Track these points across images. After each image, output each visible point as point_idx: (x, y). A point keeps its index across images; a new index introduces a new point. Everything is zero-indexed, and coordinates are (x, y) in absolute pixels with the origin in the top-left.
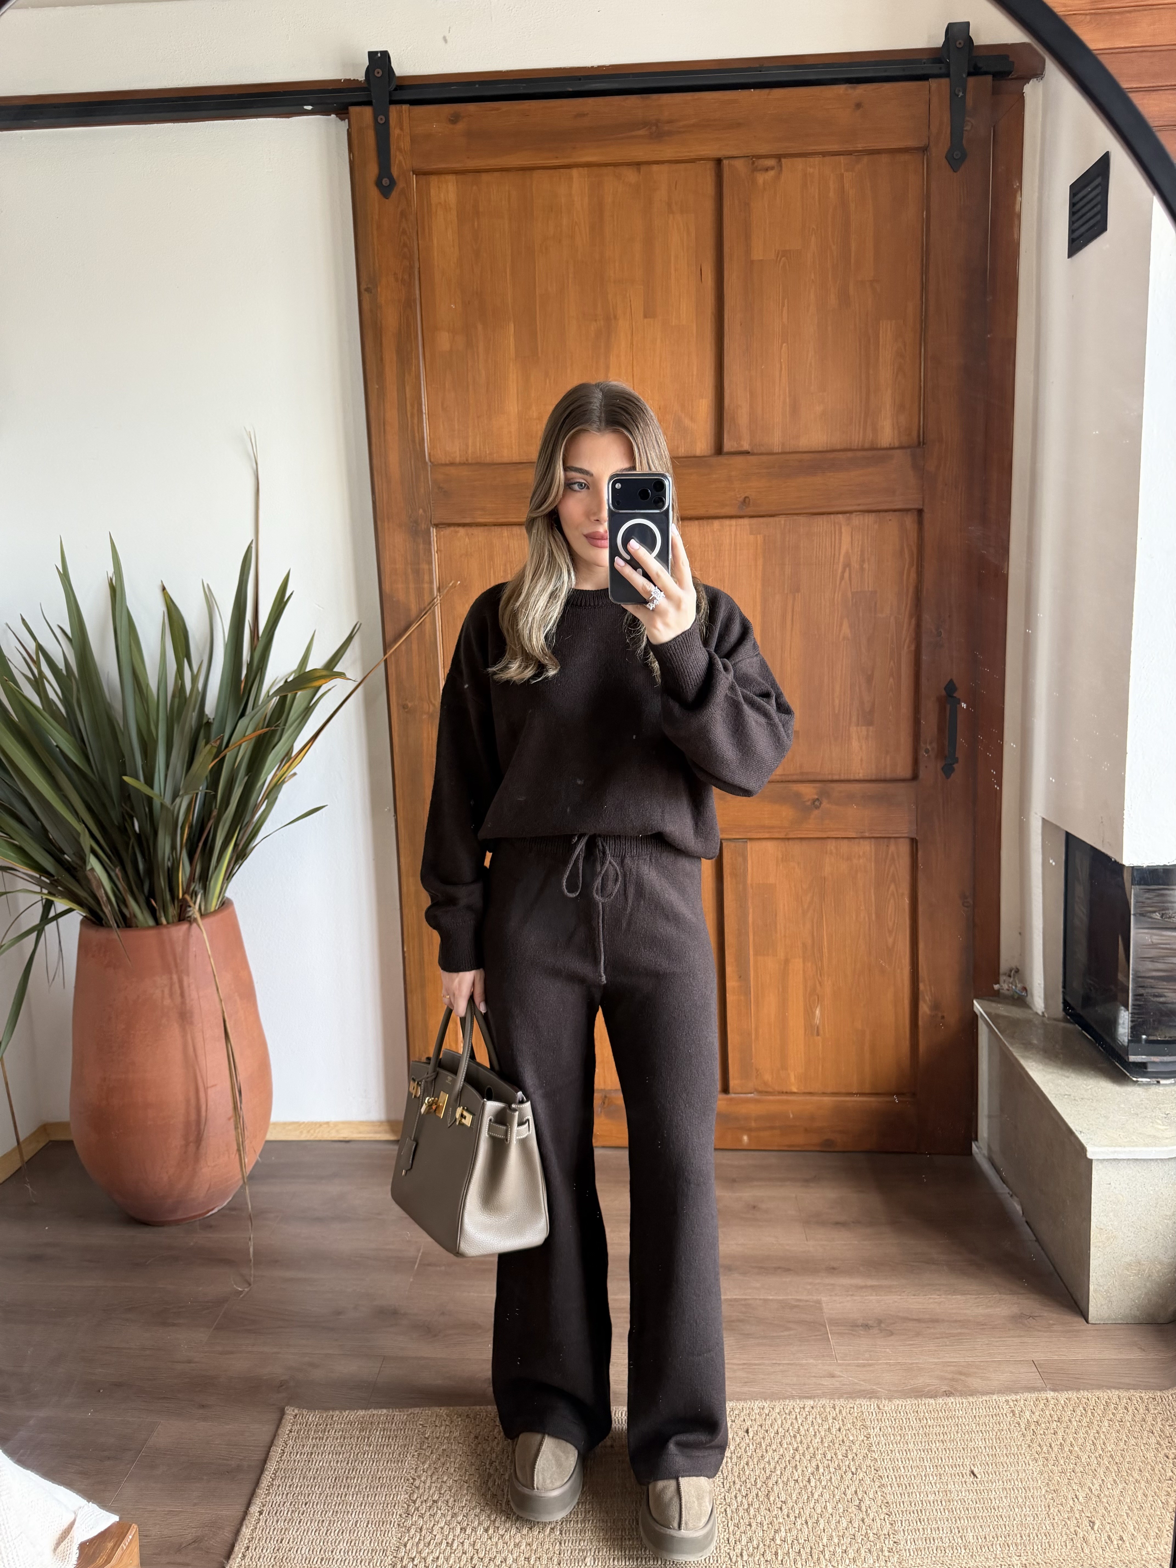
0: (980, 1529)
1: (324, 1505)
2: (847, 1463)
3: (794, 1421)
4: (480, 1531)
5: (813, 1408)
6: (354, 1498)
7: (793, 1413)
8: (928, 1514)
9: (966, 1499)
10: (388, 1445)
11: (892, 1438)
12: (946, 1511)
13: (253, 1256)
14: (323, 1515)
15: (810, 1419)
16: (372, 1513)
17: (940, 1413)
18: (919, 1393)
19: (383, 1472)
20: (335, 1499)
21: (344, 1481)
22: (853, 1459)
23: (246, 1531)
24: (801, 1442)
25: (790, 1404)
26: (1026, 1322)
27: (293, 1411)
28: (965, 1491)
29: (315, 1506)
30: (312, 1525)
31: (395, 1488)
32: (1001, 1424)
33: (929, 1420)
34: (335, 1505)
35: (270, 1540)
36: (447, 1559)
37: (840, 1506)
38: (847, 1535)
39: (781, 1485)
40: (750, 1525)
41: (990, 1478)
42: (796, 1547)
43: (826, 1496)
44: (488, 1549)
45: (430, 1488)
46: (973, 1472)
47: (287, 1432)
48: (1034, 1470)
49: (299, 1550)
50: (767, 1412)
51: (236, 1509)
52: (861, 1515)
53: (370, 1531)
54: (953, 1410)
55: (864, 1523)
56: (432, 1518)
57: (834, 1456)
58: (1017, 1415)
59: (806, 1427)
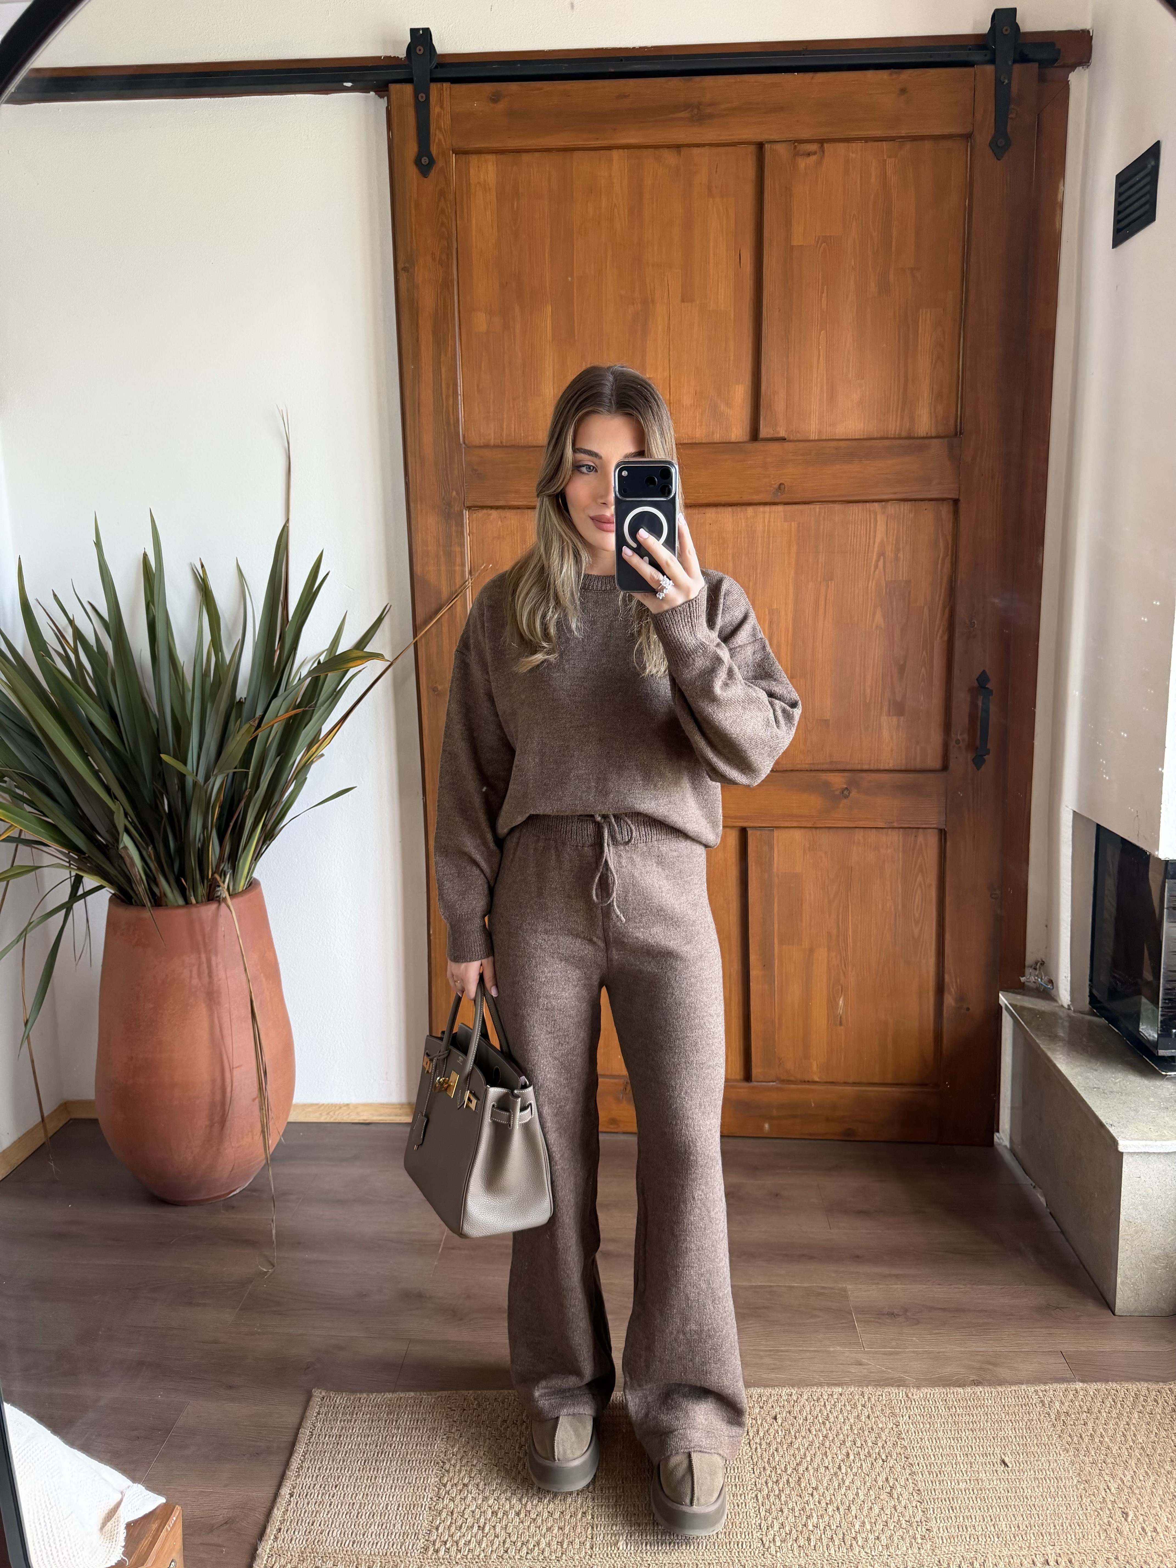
0: (1013, 1519)
1: (354, 1487)
2: (877, 1450)
3: (823, 1408)
5: (841, 1395)
6: (384, 1481)
7: (822, 1400)
8: (960, 1502)
9: (997, 1488)
10: (416, 1429)
11: (922, 1426)
12: (979, 1500)
13: (276, 1235)
14: (353, 1498)
15: (839, 1406)
16: (403, 1496)
17: (969, 1402)
18: (947, 1382)
19: (413, 1456)
20: (365, 1481)
21: (374, 1464)
22: (883, 1447)
23: (277, 1513)
24: (830, 1429)
25: (818, 1391)
26: (1053, 1313)
27: (320, 1393)
28: (997, 1480)
29: (345, 1489)
30: (343, 1507)
31: (425, 1471)
32: (1031, 1414)
33: (959, 1408)
34: (365, 1488)
35: (302, 1522)
36: (479, 1543)
37: (871, 1492)
38: (879, 1521)
39: (812, 1471)
40: (782, 1511)
41: (1021, 1468)
42: (829, 1533)
43: (858, 1483)
44: (520, 1533)
45: (460, 1471)
46: (1003, 1462)
47: (315, 1415)
48: (1065, 1460)
49: (331, 1532)
50: (795, 1399)
51: (267, 1491)
52: (893, 1502)
53: (401, 1514)
54: (981, 1399)
55: (896, 1510)
56: (463, 1502)
57: (864, 1443)
58: (1047, 1405)
59: (835, 1414)
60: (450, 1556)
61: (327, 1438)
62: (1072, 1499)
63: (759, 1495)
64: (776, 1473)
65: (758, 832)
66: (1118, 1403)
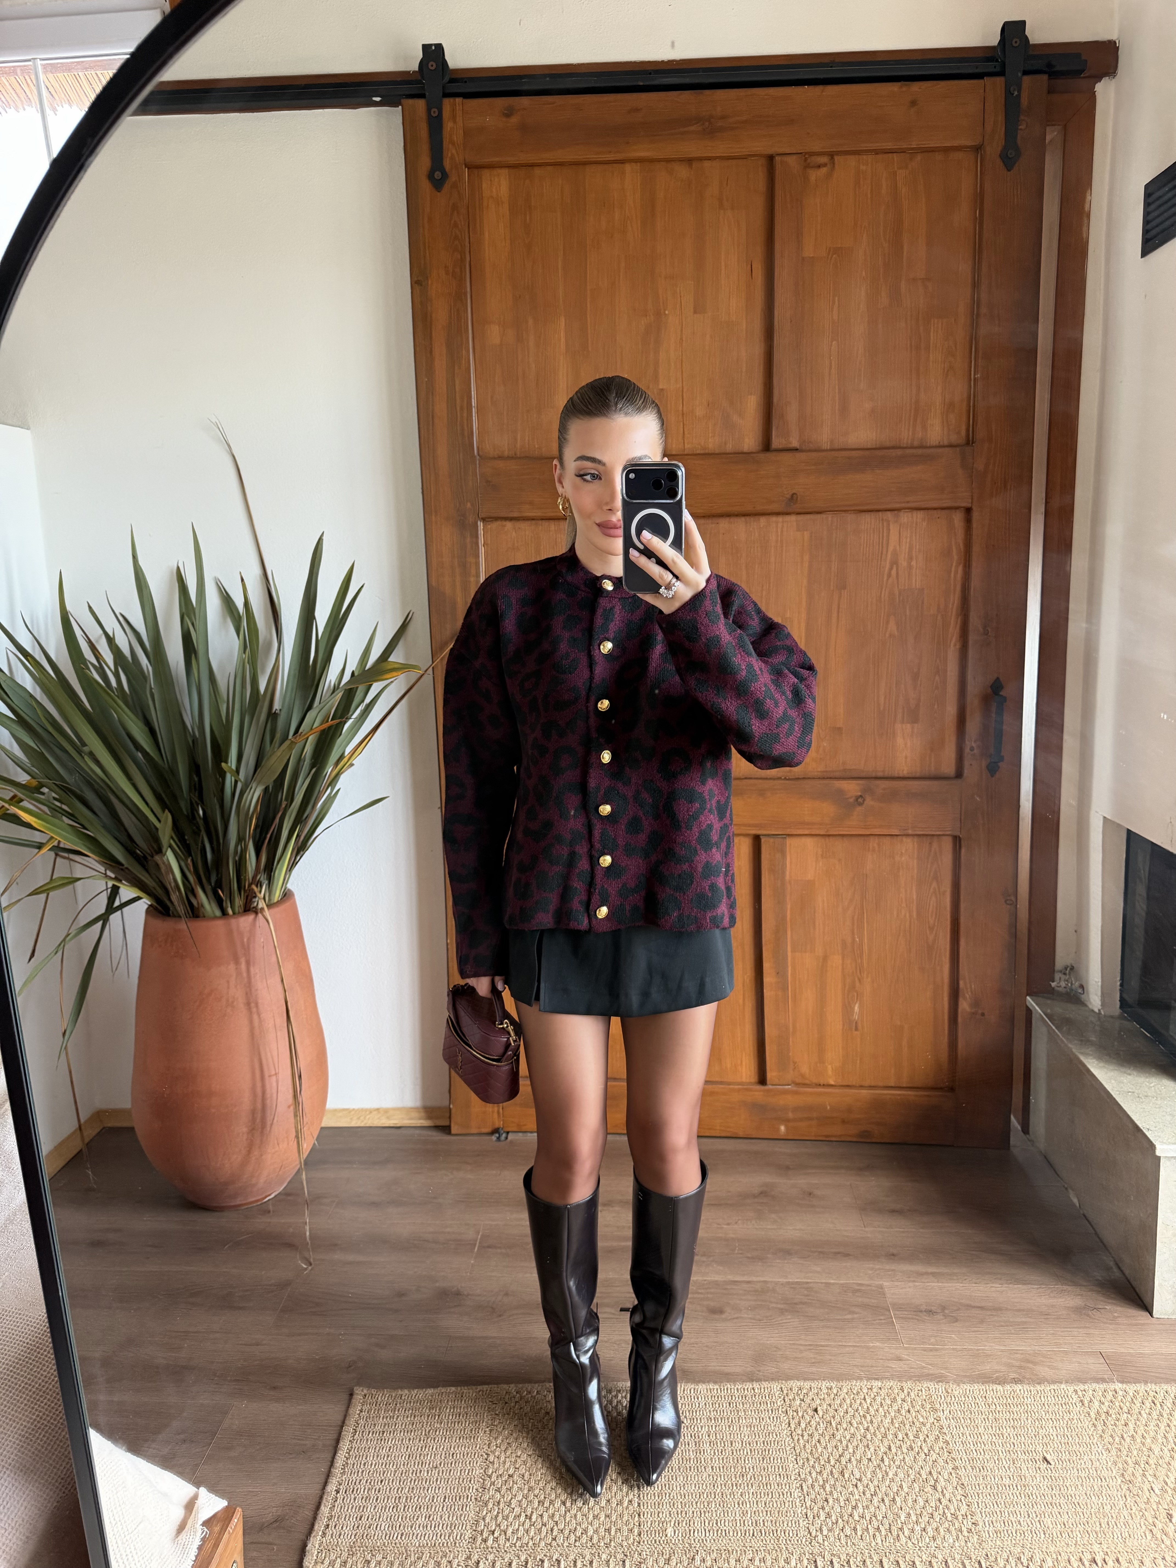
0: (1058, 1515)
2: (919, 1444)
3: (863, 1402)
4: (558, 1504)
5: (881, 1389)
7: (861, 1393)
8: (1004, 1498)
9: (1041, 1486)
10: (459, 1422)
11: (963, 1421)
12: (1023, 1496)
13: (310, 1238)
15: (879, 1399)
16: (449, 1488)
17: (1009, 1400)
18: (986, 1379)
19: (456, 1449)
20: (410, 1475)
21: (418, 1458)
22: (925, 1441)
23: (324, 1510)
24: (871, 1422)
25: (858, 1384)
26: (1090, 1313)
27: (362, 1391)
28: (1040, 1476)
29: (390, 1484)
30: (389, 1501)
31: (470, 1463)
32: (1072, 1414)
33: (998, 1406)
34: (411, 1481)
35: (349, 1518)
36: (527, 1532)
37: (915, 1485)
38: (925, 1513)
40: (827, 1500)
41: (1064, 1466)
42: (875, 1524)
43: (901, 1475)
44: (567, 1521)
46: (1045, 1459)
47: (358, 1412)
48: (1108, 1460)
49: (379, 1526)
50: (835, 1392)
51: (315, 1489)
52: (937, 1495)
53: (447, 1506)
54: (1021, 1397)
55: (941, 1503)
56: (509, 1492)
57: (905, 1437)
58: (1087, 1405)
59: (876, 1407)
60: (499, 1545)
61: (370, 1435)
62: (1116, 1498)
63: (804, 1485)
64: (819, 1463)
65: (771, 840)
66: (1158, 1405)
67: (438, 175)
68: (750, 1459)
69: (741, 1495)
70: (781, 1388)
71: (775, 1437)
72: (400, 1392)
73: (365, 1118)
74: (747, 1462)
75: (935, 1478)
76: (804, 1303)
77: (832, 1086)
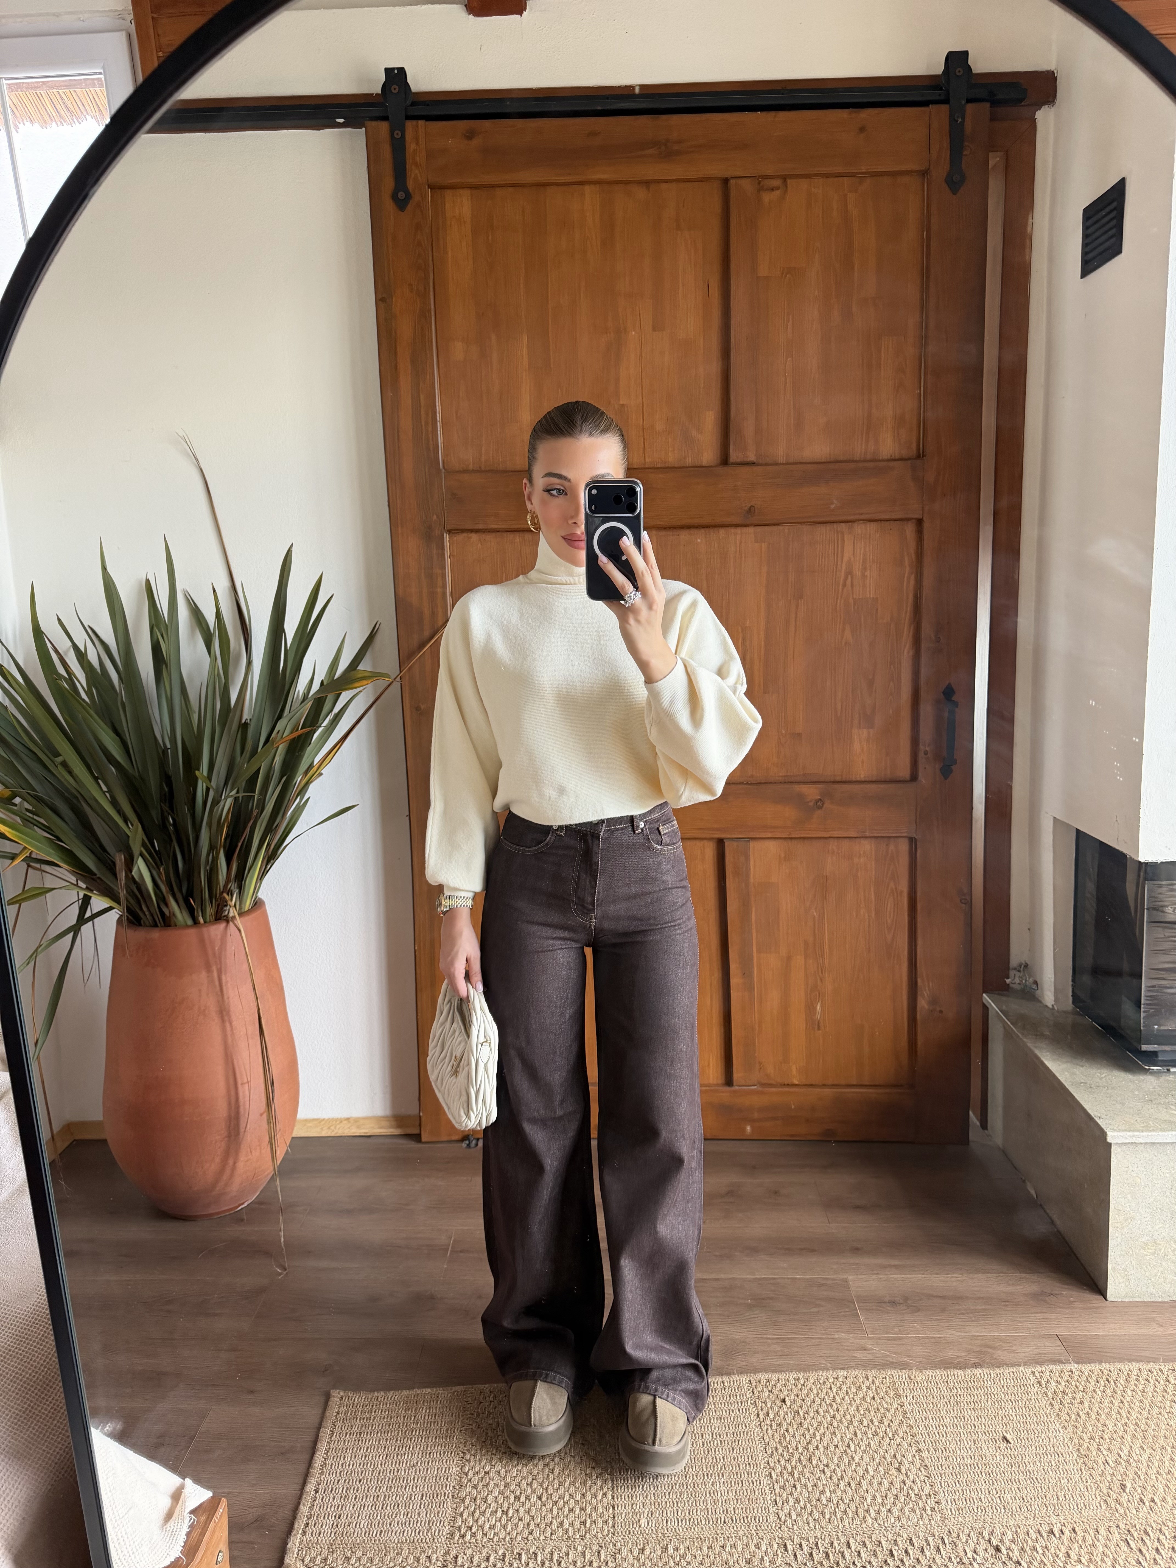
0: (1019, 1492)
2: (884, 1429)
3: (829, 1391)
5: (846, 1378)
7: (828, 1383)
8: (966, 1477)
9: (1002, 1464)
10: (435, 1422)
11: (925, 1405)
12: (983, 1474)
13: (284, 1245)
14: (377, 1491)
15: (844, 1388)
16: (426, 1486)
17: (970, 1383)
18: (948, 1364)
19: (433, 1448)
20: (388, 1474)
21: (395, 1457)
22: (889, 1426)
23: (304, 1509)
24: (838, 1410)
25: (824, 1374)
26: (1047, 1299)
27: (339, 1394)
28: (1000, 1456)
29: (369, 1483)
30: (368, 1500)
31: (446, 1462)
32: (1030, 1394)
33: (959, 1390)
34: (388, 1481)
35: (329, 1516)
36: (504, 1527)
37: (881, 1469)
38: (890, 1495)
39: (822, 1449)
40: (795, 1486)
41: (1023, 1444)
42: (842, 1506)
43: (867, 1460)
44: (543, 1516)
45: (480, 1461)
46: (1005, 1439)
47: (335, 1414)
48: (1065, 1437)
49: (358, 1524)
50: (802, 1382)
51: (294, 1489)
52: (902, 1477)
53: (425, 1503)
54: (981, 1380)
55: (905, 1485)
56: (485, 1489)
57: (870, 1423)
58: (1044, 1386)
59: (841, 1395)
60: (476, 1540)
61: (348, 1436)
62: (1073, 1473)
63: (773, 1472)
64: (788, 1452)
65: (735, 844)
66: (1112, 1383)
67: (401, 195)
68: (720, 1450)
69: (713, 1485)
70: (750, 1381)
71: (744, 1428)
72: (376, 1394)
73: (335, 1127)
74: (717, 1453)
75: (899, 1461)
76: (771, 1298)
77: (796, 1085)
